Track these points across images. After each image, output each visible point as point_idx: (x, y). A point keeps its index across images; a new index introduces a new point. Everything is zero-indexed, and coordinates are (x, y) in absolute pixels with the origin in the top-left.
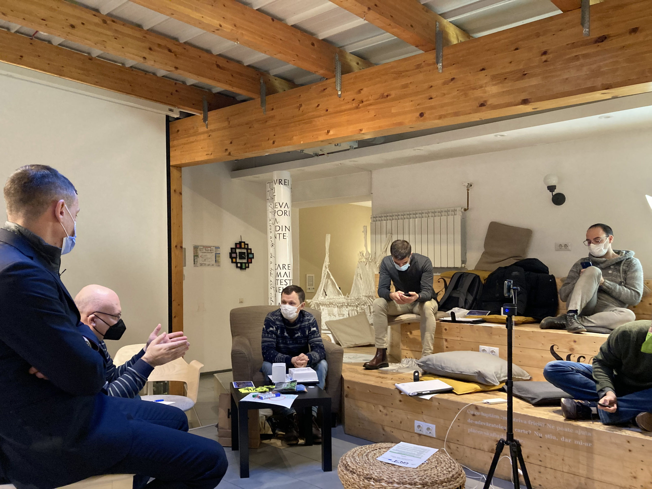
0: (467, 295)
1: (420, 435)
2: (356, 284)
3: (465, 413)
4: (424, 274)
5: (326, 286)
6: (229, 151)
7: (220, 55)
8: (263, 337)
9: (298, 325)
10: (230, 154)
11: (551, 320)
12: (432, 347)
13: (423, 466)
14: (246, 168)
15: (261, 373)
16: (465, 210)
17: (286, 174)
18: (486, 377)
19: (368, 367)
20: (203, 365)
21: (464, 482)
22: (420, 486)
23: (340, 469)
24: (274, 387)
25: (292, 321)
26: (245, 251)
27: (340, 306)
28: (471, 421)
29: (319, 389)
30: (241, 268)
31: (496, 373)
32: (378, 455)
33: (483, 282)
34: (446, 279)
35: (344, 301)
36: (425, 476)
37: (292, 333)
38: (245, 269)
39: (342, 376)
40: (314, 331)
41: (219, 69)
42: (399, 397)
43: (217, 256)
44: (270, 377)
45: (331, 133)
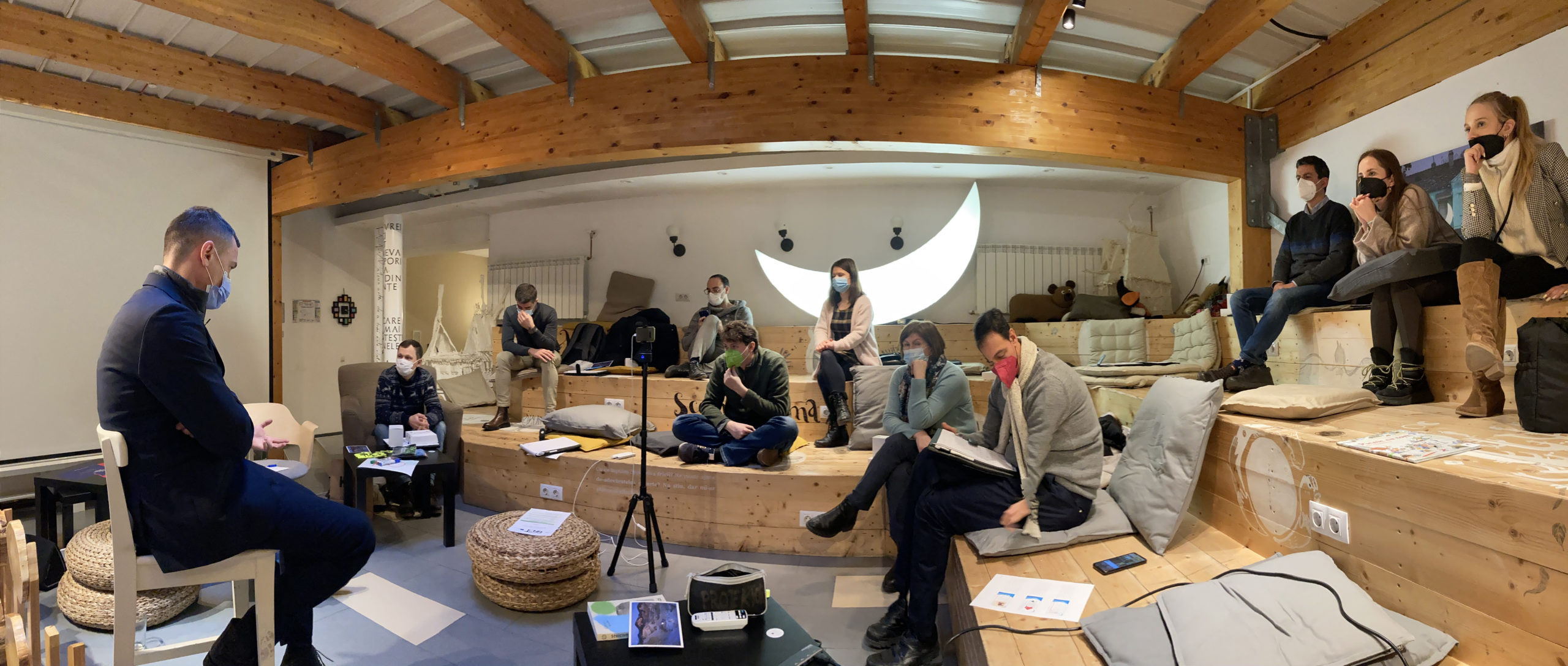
0: (590, 348)
1: (546, 499)
2: (471, 339)
3: (594, 471)
4: (548, 326)
5: (438, 342)
6: (337, 193)
7: (331, 86)
8: (377, 398)
9: (414, 384)
10: (338, 196)
11: (675, 369)
12: (555, 402)
13: (557, 533)
14: (351, 214)
15: (374, 437)
16: (589, 259)
17: (398, 218)
18: (614, 430)
19: (488, 428)
20: (317, 427)
21: (599, 546)
22: (556, 556)
23: (469, 544)
24: (391, 451)
25: (408, 378)
26: (347, 305)
27: (454, 363)
28: (601, 480)
29: (439, 452)
30: (343, 324)
31: (624, 426)
32: (508, 525)
33: (606, 333)
34: (568, 331)
35: (459, 357)
36: (561, 544)
37: (407, 392)
38: (347, 324)
39: (461, 439)
40: (431, 390)
41: (331, 101)
42: (524, 458)
43: (317, 310)
44: (386, 441)
45: (452, 168)
